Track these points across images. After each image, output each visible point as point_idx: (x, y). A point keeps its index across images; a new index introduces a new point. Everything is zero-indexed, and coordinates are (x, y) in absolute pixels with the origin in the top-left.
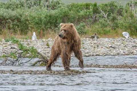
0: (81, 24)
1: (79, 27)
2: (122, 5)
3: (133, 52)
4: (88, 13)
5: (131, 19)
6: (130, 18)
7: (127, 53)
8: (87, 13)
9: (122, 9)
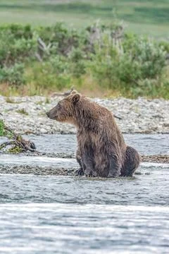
0: (17, 65)
1: (12, 70)
2: (75, 29)
3: (156, 128)
4: (29, 45)
5: (111, 60)
6: (109, 57)
7: (145, 129)
8: (26, 44)
9: (76, 36)
